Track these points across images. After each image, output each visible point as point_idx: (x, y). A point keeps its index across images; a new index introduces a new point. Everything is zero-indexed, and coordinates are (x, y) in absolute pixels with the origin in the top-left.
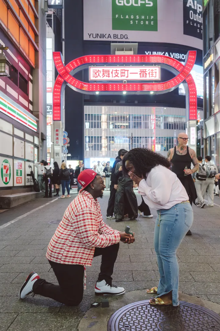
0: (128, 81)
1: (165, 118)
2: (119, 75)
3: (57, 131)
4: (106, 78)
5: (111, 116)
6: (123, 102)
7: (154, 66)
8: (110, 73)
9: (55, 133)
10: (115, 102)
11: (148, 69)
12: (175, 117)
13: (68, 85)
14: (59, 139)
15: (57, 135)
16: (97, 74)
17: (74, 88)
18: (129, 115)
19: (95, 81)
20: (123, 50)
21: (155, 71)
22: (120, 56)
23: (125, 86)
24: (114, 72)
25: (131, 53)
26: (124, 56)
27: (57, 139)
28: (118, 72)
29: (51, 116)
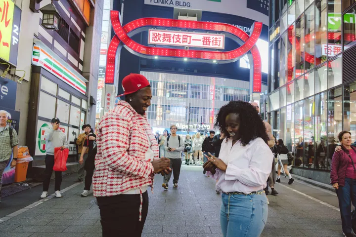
0: (190, 47)
1: (225, 89)
2: (181, 40)
3: (109, 95)
4: (166, 43)
5: (168, 84)
6: (182, 70)
7: (218, 34)
8: (172, 37)
9: (107, 97)
10: (173, 70)
11: (212, 37)
12: (235, 89)
13: (125, 46)
14: (111, 104)
15: (109, 99)
16: (158, 37)
17: (131, 51)
18: (188, 84)
19: (155, 45)
20: (186, 15)
21: (220, 39)
22: (184, 21)
23: (186, 52)
24: (175, 37)
25: (195, 19)
26: (188, 22)
27: (108, 104)
28: (179, 37)
29: (104, 80)
